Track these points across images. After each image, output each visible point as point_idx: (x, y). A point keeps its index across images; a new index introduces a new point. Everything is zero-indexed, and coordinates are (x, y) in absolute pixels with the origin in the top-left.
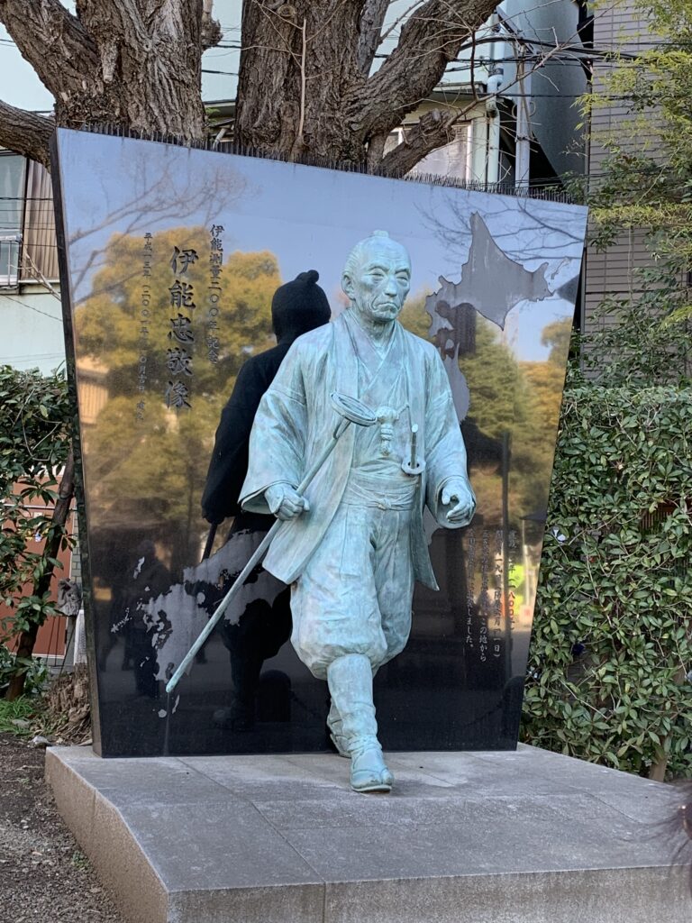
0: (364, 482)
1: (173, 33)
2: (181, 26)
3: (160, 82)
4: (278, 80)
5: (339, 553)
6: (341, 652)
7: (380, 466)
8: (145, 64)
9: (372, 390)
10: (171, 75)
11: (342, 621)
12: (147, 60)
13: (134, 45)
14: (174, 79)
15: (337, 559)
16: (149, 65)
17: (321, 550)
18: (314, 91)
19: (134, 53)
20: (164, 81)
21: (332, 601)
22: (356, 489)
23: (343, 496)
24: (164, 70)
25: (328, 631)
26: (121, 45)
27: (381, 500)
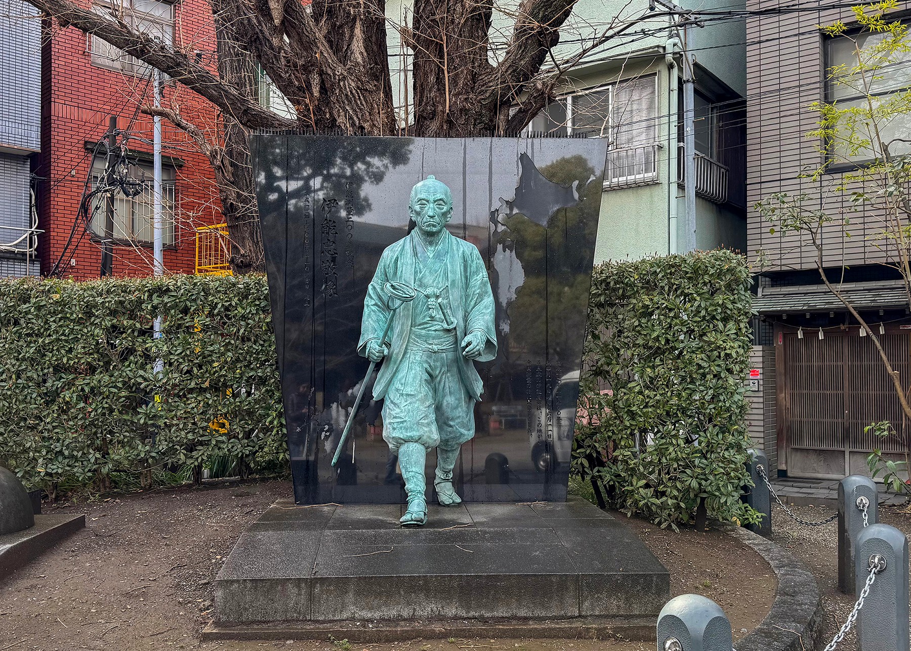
0: (419, 336)
1: (360, 60)
2: (365, 54)
3: (351, 92)
4: (432, 79)
5: (403, 381)
6: (402, 441)
7: (428, 325)
8: (339, 83)
9: (422, 277)
10: (358, 87)
11: (402, 422)
12: (339, 80)
13: (329, 71)
14: (361, 90)
15: (402, 384)
16: (342, 83)
17: (394, 379)
18: (454, 81)
19: (330, 77)
20: (354, 92)
21: (398, 410)
22: (415, 341)
23: (407, 345)
24: (353, 84)
25: (394, 429)
26: (321, 73)
27: (430, 347)
